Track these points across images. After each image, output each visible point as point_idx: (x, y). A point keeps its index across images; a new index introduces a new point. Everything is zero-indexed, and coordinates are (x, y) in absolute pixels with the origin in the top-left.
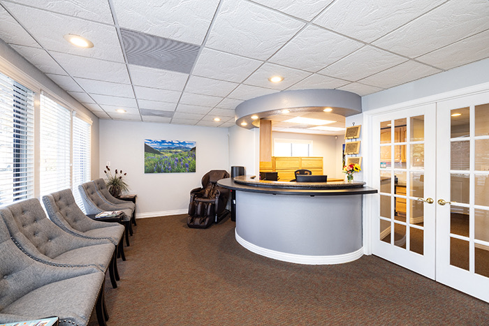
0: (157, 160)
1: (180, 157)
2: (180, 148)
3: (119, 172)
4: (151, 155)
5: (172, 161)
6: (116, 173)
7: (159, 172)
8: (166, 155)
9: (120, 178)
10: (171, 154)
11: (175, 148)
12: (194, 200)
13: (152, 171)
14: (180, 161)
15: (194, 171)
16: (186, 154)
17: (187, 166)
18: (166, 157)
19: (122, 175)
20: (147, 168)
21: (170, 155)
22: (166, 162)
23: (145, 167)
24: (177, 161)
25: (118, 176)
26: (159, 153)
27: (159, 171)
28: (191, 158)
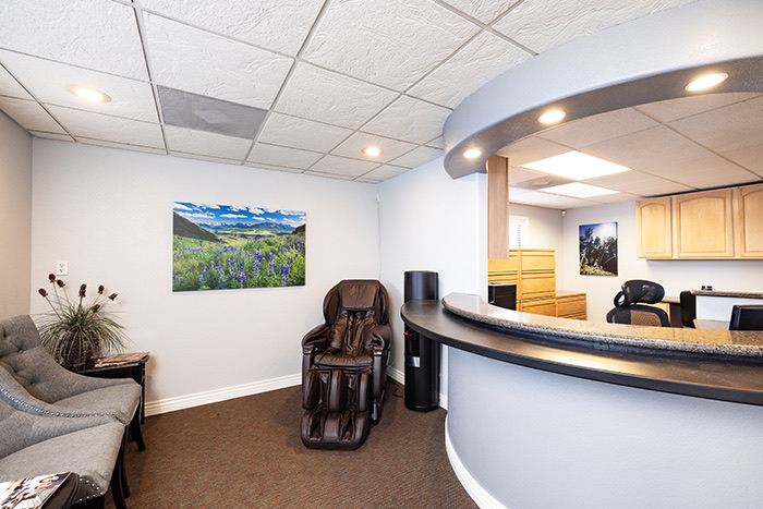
0: (208, 256)
1: (267, 249)
2: (267, 226)
3: (91, 290)
4: (191, 244)
5: (248, 260)
6: (82, 294)
7: (213, 288)
8: (233, 243)
9: (96, 308)
10: (244, 242)
11: (256, 226)
12: (312, 362)
13: (194, 286)
14: (268, 258)
15: (301, 282)
16: (283, 241)
17: (284, 271)
18: (233, 249)
19: (103, 299)
20: (180, 278)
21: (241, 242)
22: (231, 261)
23: (175, 274)
24: (259, 257)
25: (88, 303)
26: (212, 238)
27: (214, 285)
28: (294, 251)
